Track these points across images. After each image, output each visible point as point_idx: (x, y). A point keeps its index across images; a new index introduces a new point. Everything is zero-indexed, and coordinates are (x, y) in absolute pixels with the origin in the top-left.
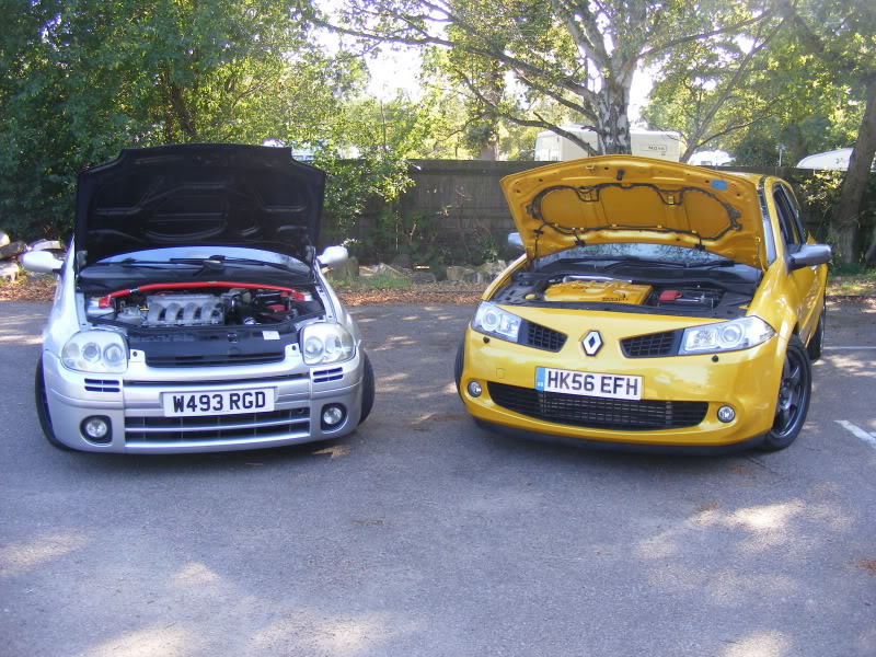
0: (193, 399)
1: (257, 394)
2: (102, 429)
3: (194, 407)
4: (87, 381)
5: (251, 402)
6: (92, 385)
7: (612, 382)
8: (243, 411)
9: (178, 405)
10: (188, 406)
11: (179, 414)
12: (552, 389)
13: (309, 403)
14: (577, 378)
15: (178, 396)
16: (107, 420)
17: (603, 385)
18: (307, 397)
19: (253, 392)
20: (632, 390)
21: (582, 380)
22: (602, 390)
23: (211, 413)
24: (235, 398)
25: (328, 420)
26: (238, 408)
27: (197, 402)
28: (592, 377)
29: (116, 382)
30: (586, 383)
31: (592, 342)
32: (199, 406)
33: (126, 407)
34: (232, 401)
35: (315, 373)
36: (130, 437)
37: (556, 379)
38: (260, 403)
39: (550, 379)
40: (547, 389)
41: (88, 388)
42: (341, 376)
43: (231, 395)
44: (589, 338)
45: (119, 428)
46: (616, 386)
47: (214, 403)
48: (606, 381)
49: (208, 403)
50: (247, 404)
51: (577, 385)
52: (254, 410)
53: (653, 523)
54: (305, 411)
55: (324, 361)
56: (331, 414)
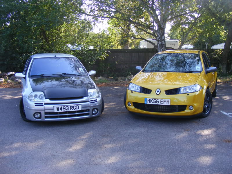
1: (77, 106)
2: (39, 115)
3: (62, 109)
4: (35, 104)
5: (75, 108)
6: (36, 104)
7: (163, 101)
9: (58, 109)
10: (60, 109)
11: (58, 111)
12: (149, 103)
13: (89, 108)
14: (155, 100)
15: (58, 107)
16: (40, 113)
17: (161, 102)
19: (76, 106)
20: (168, 103)
21: (156, 101)
23: (66, 111)
24: (71, 107)
25: (94, 112)
26: (72, 109)
27: (62, 108)
28: (158, 100)
29: (42, 104)
31: (158, 91)
32: (63, 109)
33: (45, 110)
34: (71, 108)
35: (91, 101)
36: (46, 117)
37: (149, 101)
38: (78, 108)
39: (148, 101)
40: (147, 103)
41: (35, 105)
42: (97, 102)
43: (71, 106)
44: (157, 90)
45: (43, 115)
47: (66, 108)
48: (162, 101)
49: (65, 108)
50: (74, 109)
51: (155, 102)
52: (76, 110)
53: (174, 134)
54: (88, 110)
55: (93, 98)
56: (94, 111)
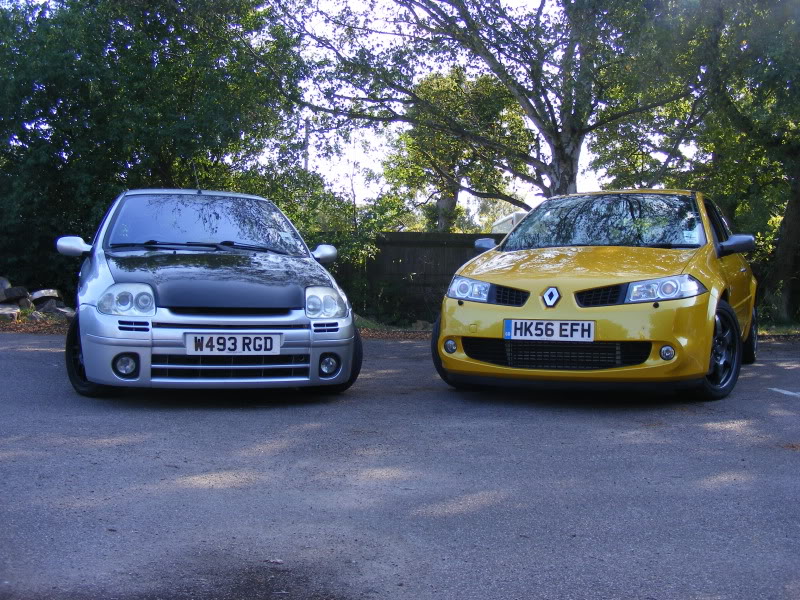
0: (211, 339)
1: (266, 339)
2: (130, 367)
3: (211, 347)
4: (120, 322)
5: (260, 346)
6: (125, 325)
7: (568, 328)
8: (253, 353)
9: (199, 344)
10: (207, 346)
11: (199, 353)
12: (518, 337)
13: (310, 351)
14: (539, 326)
15: (199, 337)
16: (135, 357)
17: (561, 330)
18: (308, 345)
19: (262, 337)
20: (586, 334)
21: (543, 327)
22: (561, 335)
23: (226, 353)
24: (247, 341)
25: (325, 370)
26: (249, 350)
27: (215, 343)
28: (552, 324)
29: (146, 324)
30: (547, 329)
31: (551, 296)
32: (217, 346)
33: (153, 345)
34: (244, 344)
35: (315, 325)
36: (155, 373)
37: (521, 329)
38: (268, 347)
39: (516, 329)
40: (513, 337)
41: (121, 328)
42: (336, 330)
43: (244, 338)
44: (548, 292)
45: (146, 364)
46: (572, 330)
47: (229, 344)
48: (564, 327)
49: (224, 344)
50: (257, 347)
51: (539, 332)
52: (262, 353)
54: (305, 358)
55: (323, 316)
56: (327, 364)
